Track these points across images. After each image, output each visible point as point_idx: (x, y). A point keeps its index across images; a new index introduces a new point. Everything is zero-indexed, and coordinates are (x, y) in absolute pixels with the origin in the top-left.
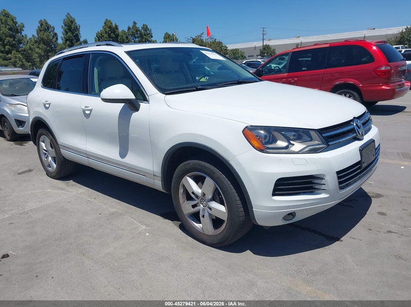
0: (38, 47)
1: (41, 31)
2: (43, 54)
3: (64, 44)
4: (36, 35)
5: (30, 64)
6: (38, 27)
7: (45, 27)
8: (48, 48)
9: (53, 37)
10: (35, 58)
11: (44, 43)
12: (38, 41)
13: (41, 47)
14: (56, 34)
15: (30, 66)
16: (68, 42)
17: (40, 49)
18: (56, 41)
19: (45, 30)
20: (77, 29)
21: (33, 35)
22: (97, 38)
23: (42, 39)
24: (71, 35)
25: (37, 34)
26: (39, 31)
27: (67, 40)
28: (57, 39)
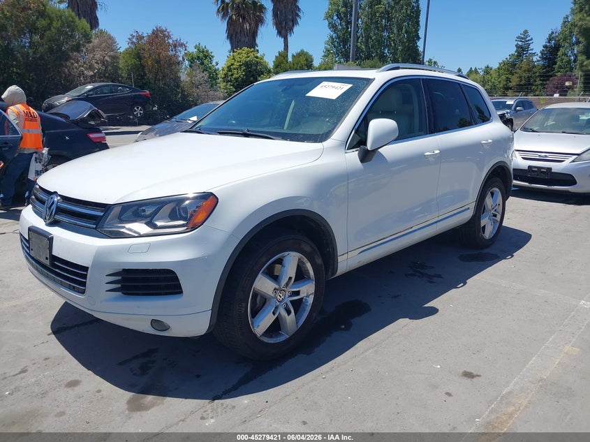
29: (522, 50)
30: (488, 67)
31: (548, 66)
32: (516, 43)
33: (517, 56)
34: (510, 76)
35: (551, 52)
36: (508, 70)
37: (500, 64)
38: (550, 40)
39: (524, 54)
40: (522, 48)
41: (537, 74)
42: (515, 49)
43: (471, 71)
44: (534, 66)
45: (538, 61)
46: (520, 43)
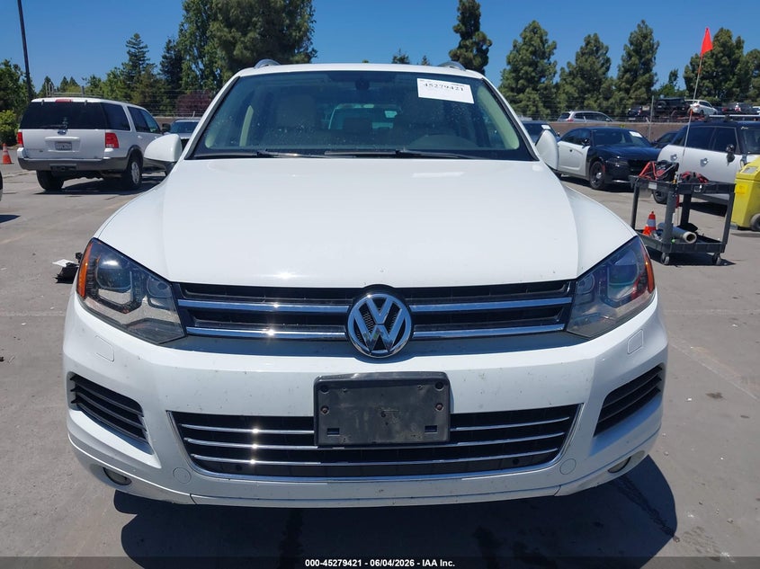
0: (572, 84)
1: (583, 54)
2: (576, 95)
3: (619, 79)
4: (573, 63)
5: (549, 111)
6: (582, 48)
7: (593, 48)
8: (588, 85)
9: (603, 65)
10: (559, 103)
11: (583, 77)
12: (575, 72)
13: (575, 83)
14: (608, 60)
15: (547, 115)
16: (628, 75)
17: (574, 86)
18: (604, 74)
19: (591, 53)
20: (652, 49)
21: (569, 63)
22: (691, 68)
23: (581, 69)
24: (637, 62)
25: (577, 60)
26: (582, 54)
27: (626, 71)
28: (608, 69)
29: (137, 59)
30: (94, 78)
31: (173, 82)
32: (127, 49)
33: (133, 66)
34: (129, 92)
35: (174, 64)
36: (125, 84)
37: (109, 75)
38: (168, 49)
39: (140, 64)
40: (136, 56)
41: (163, 90)
42: (128, 57)
43: (65, 82)
44: (157, 81)
45: (159, 74)
46: (133, 50)
